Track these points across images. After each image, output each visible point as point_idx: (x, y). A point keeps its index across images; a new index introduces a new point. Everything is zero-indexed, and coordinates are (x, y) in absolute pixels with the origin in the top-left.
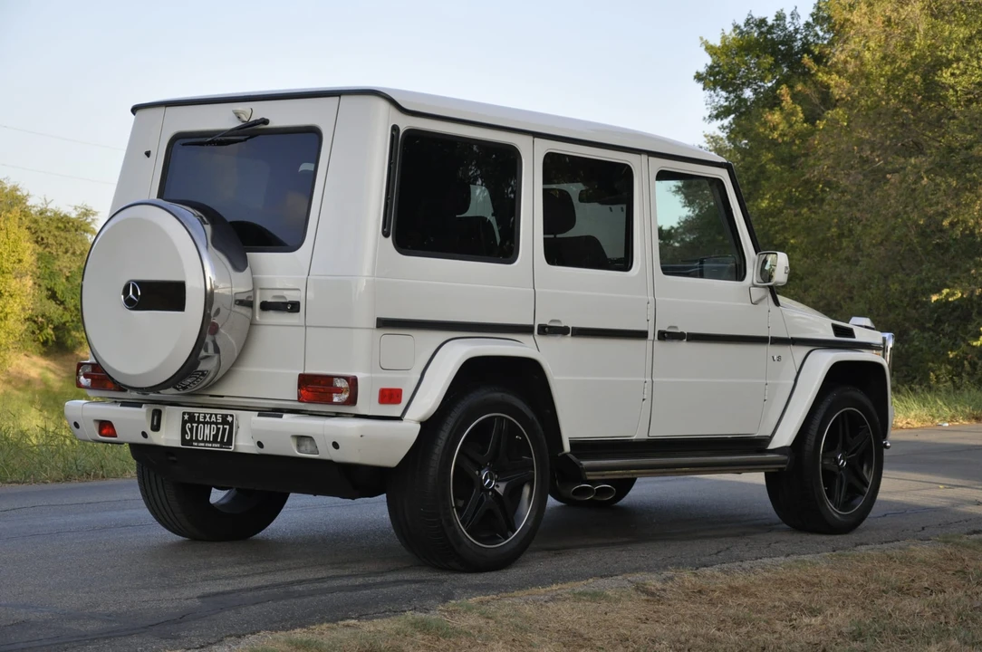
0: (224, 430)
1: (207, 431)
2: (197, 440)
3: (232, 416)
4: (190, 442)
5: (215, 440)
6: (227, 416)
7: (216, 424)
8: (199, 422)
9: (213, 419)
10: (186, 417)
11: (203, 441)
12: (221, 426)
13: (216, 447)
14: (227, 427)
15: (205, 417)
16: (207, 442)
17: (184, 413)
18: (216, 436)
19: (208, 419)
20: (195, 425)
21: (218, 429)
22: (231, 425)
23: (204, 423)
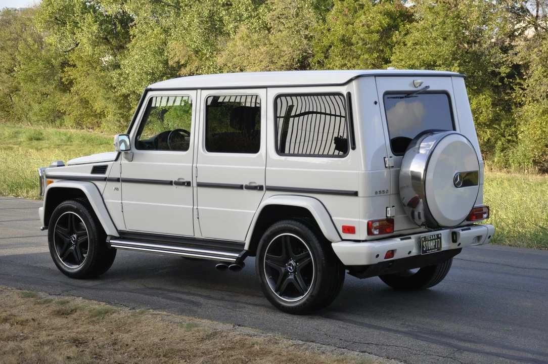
0: (438, 241)
1: (432, 244)
2: (429, 250)
3: (441, 234)
4: (425, 252)
5: (435, 248)
6: (438, 235)
7: (435, 239)
8: (428, 241)
9: (434, 238)
10: (423, 239)
11: (431, 249)
12: (436, 240)
13: (436, 251)
14: (439, 240)
15: (430, 238)
16: (433, 249)
17: (422, 238)
18: (435, 246)
19: (431, 238)
20: (427, 242)
21: (436, 242)
22: (440, 238)
23: (430, 240)
